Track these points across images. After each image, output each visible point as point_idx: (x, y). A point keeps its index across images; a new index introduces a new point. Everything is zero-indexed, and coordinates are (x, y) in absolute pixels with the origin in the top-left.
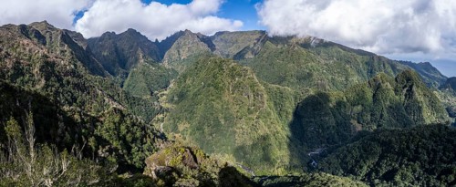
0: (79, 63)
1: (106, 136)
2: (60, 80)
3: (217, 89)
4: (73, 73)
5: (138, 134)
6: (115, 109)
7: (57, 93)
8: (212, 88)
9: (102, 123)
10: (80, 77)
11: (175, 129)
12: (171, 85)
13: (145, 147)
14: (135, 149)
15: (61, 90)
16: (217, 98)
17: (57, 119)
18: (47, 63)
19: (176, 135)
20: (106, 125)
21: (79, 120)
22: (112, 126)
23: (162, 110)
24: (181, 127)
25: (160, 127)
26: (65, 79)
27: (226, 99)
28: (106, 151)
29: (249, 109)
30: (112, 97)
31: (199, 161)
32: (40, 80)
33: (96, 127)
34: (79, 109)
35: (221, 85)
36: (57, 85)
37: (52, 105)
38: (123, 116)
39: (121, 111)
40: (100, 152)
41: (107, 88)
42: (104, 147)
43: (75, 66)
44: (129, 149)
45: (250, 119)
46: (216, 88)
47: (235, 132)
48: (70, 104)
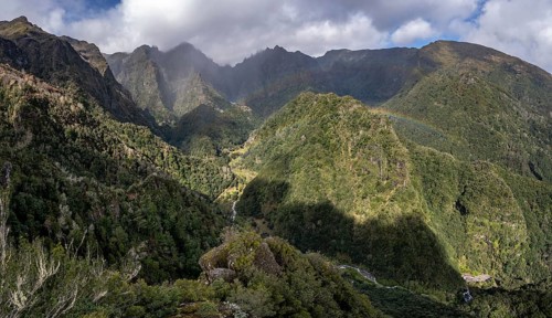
0: (92, 101)
2: (59, 131)
3: (327, 147)
4: (82, 118)
6: (155, 179)
8: (318, 146)
10: (93, 124)
11: (256, 212)
12: (251, 140)
13: (207, 240)
14: (190, 243)
15: (61, 149)
16: (327, 162)
17: (57, 201)
19: (258, 221)
21: (96, 200)
23: (235, 181)
24: (266, 208)
25: (231, 208)
26: (68, 129)
27: (342, 165)
28: (143, 250)
29: (378, 184)
30: (150, 159)
32: (23, 134)
33: (124, 210)
34: (94, 181)
35: (333, 141)
36: (55, 139)
37: (48, 176)
38: (170, 191)
39: (166, 183)
43: (86, 105)
45: (378, 200)
47: (354, 219)
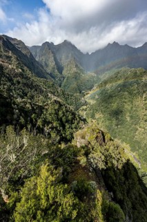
0: (25, 68)
2: (10, 80)
4: (21, 75)
6: (55, 101)
7: (9, 90)
9: (47, 110)
10: (27, 78)
11: (93, 117)
12: (95, 88)
15: (13, 87)
17: (13, 109)
19: (94, 121)
20: (50, 111)
21: (30, 108)
22: (54, 112)
23: (86, 103)
24: (97, 116)
25: (83, 114)
28: (50, 128)
30: (53, 93)
31: (106, 141)
33: (42, 112)
34: (29, 101)
36: (9, 84)
37: (7, 98)
38: (61, 105)
39: (59, 102)
40: (45, 129)
41: (49, 87)
42: (48, 125)
43: (23, 70)
44: (64, 127)
48: (22, 97)
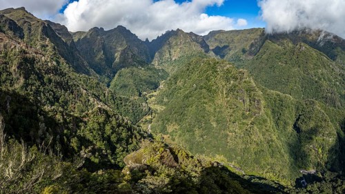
0: (62, 60)
1: (89, 136)
2: (40, 78)
4: (56, 71)
5: (124, 135)
6: (100, 109)
7: (37, 92)
8: (204, 91)
9: (86, 123)
10: (62, 74)
11: (164, 130)
12: (161, 86)
13: (130, 147)
14: (119, 148)
15: (42, 89)
16: (210, 101)
17: (38, 120)
18: (26, 60)
19: (165, 136)
20: (90, 125)
21: (62, 121)
22: (96, 126)
23: (150, 111)
24: (170, 129)
25: (148, 128)
26: (46, 77)
27: (219, 102)
28: (89, 152)
29: (243, 114)
30: (97, 97)
32: (18, 79)
33: (79, 127)
34: (61, 109)
35: (214, 88)
36: (38, 83)
37: (32, 105)
38: (108, 116)
39: (106, 112)
40: (82, 152)
41: (92, 87)
42: (86, 147)
43: (58, 63)
44: (113, 149)
45: (243, 124)
46: (209, 90)
47: (227, 135)
48: (52, 104)
